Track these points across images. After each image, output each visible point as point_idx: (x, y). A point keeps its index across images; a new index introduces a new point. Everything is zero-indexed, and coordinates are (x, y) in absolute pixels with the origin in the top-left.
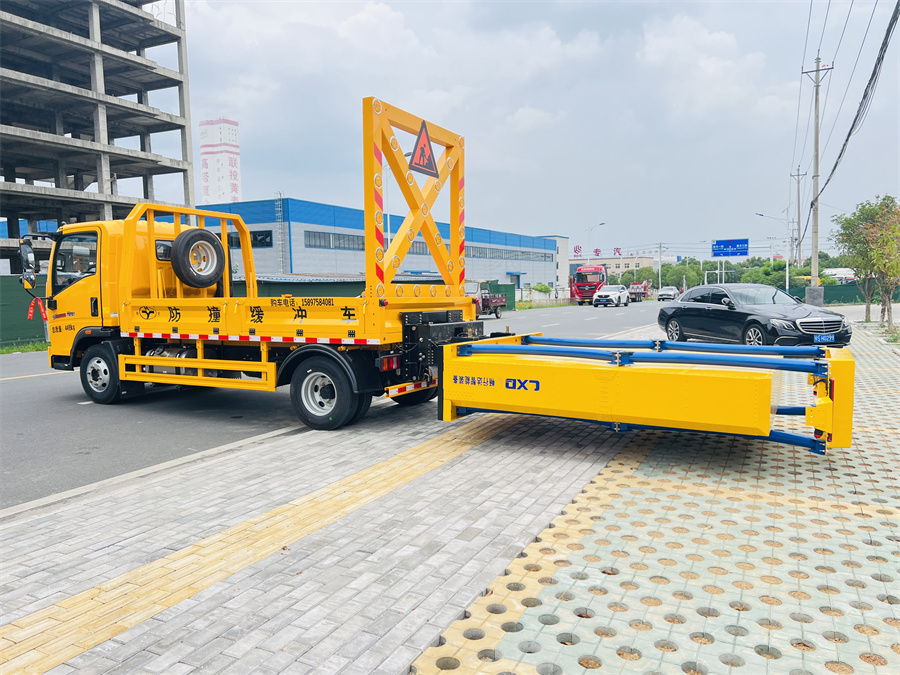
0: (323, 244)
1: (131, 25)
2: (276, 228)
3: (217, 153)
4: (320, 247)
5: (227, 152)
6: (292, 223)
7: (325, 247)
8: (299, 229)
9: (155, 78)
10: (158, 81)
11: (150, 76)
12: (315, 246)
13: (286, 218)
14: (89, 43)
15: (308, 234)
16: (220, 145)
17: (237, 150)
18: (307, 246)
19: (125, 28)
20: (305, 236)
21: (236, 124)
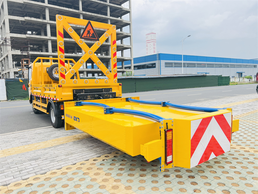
0: (170, 66)
1: (118, 10)
2: (157, 62)
3: (150, 42)
4: (170, 67)
5: (153, 42)
6: (161, 60)
7: (171, 67)
8: (163, 62)
9: (124, 24)
10: (125, 24)
11: (123, 23)
12: (168, 67)
13: (159, 59)
14: (107, 17)
15: (166, 63)
16: (151, 40)
17: (155, 41)
18: (165, 67)
19: (117, 11)
20: (165, 64)
21: (155, 34)
